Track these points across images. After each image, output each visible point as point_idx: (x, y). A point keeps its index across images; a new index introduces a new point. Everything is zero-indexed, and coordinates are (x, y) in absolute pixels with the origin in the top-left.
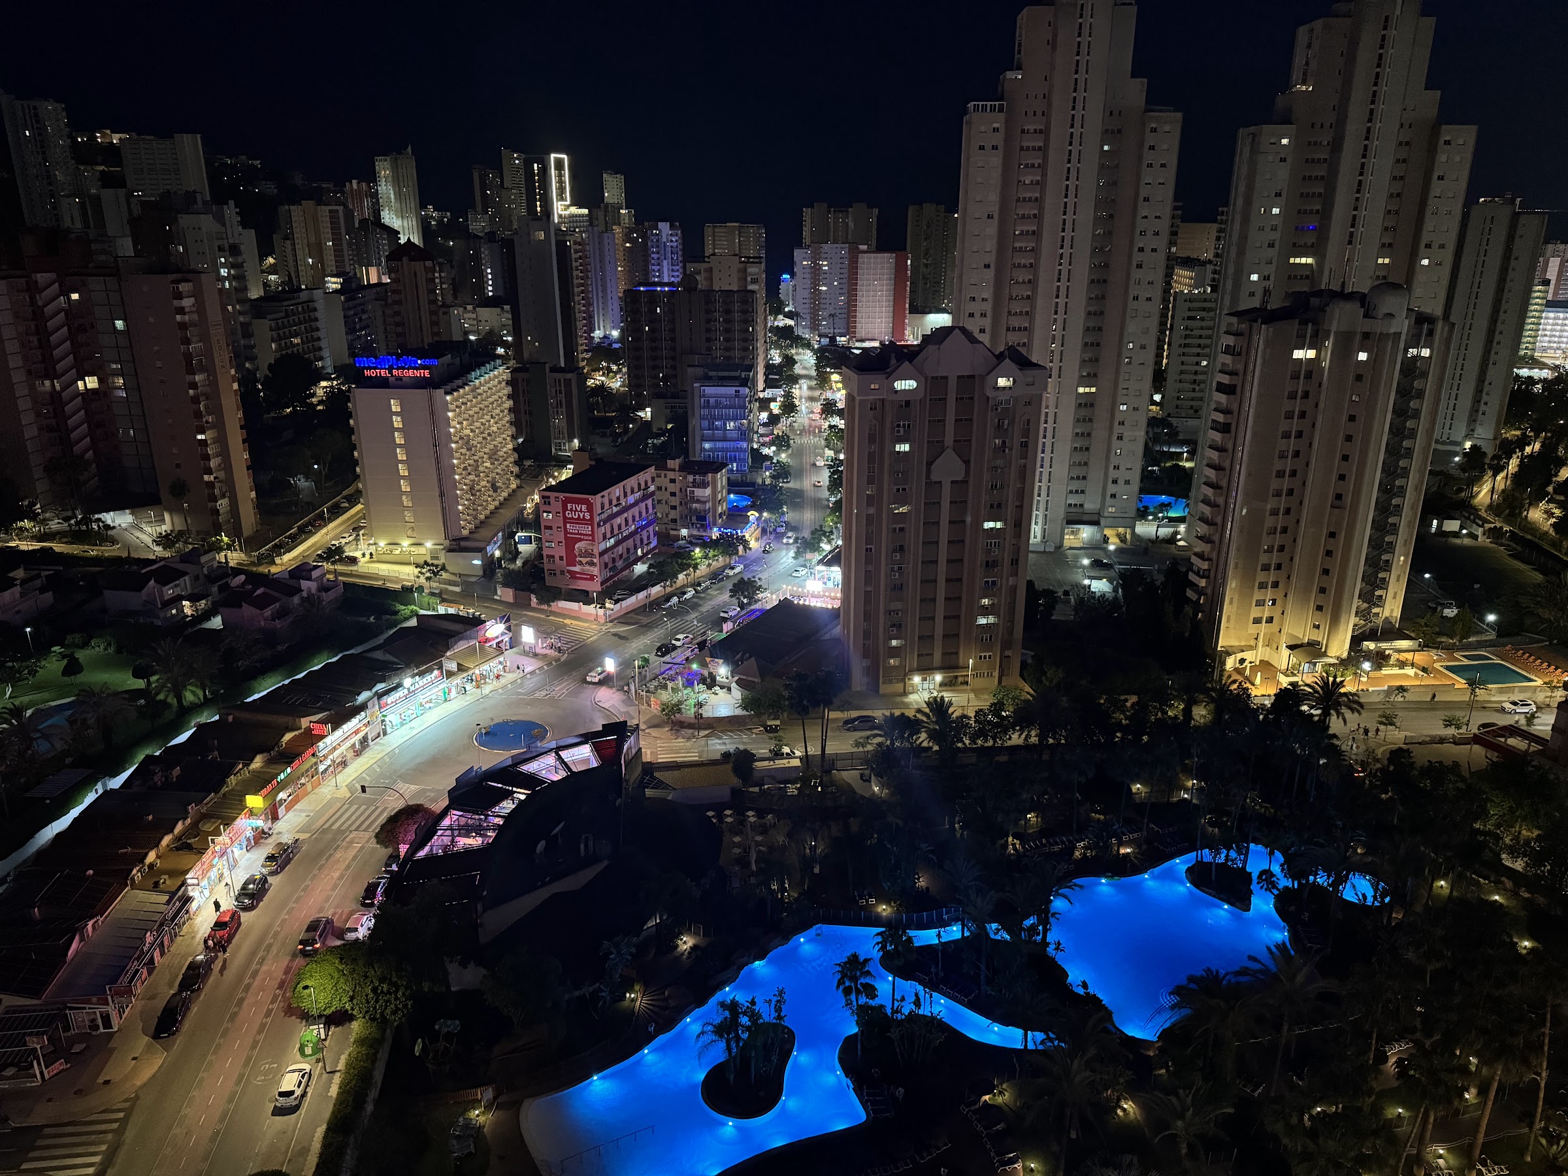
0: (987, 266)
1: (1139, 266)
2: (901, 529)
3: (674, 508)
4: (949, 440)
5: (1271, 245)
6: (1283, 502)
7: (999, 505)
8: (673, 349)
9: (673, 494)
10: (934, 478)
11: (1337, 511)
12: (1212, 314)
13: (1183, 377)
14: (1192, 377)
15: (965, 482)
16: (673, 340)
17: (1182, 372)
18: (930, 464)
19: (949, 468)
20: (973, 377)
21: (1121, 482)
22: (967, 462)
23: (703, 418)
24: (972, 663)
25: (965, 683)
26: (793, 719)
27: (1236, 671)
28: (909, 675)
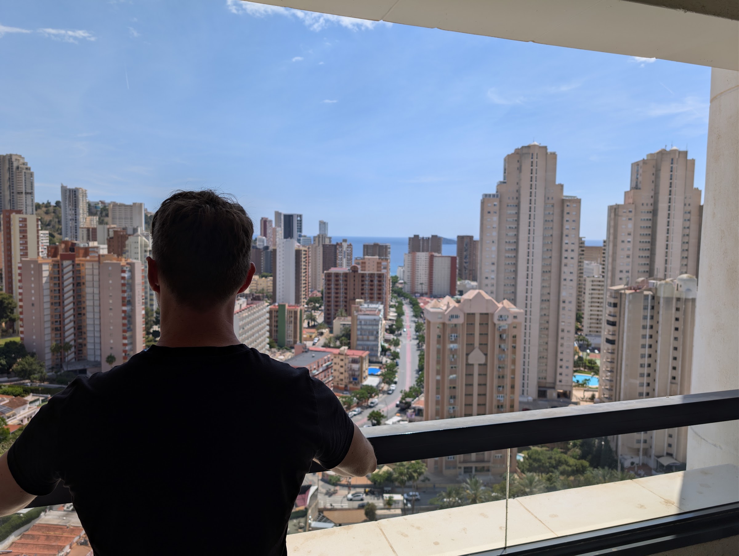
0: (493, 264)
1: (566, 265)
2: (454, 388)
3: (342, 373)
4: (477, 344)
5: (628, 257)
6: (645, 380)
7: (503, 377)
8: (346, 298)
9: (342, 367)
10: (470, 362)
11: (674, 385)
12: (603, 288)
13: (592, 317)
14: (596, 317)
15: (485, 364)
16: (346, 293)
17: (591, 315)
18: (467, 355)
19: (477, 357)
20: (487, 314)
21: (564, 367)
22: (486, 355)
23: (358, 330)
24: (492, 459)
25: (488, 470)
26: (398, 487)
27: (630, 469)
28: (459, 465)
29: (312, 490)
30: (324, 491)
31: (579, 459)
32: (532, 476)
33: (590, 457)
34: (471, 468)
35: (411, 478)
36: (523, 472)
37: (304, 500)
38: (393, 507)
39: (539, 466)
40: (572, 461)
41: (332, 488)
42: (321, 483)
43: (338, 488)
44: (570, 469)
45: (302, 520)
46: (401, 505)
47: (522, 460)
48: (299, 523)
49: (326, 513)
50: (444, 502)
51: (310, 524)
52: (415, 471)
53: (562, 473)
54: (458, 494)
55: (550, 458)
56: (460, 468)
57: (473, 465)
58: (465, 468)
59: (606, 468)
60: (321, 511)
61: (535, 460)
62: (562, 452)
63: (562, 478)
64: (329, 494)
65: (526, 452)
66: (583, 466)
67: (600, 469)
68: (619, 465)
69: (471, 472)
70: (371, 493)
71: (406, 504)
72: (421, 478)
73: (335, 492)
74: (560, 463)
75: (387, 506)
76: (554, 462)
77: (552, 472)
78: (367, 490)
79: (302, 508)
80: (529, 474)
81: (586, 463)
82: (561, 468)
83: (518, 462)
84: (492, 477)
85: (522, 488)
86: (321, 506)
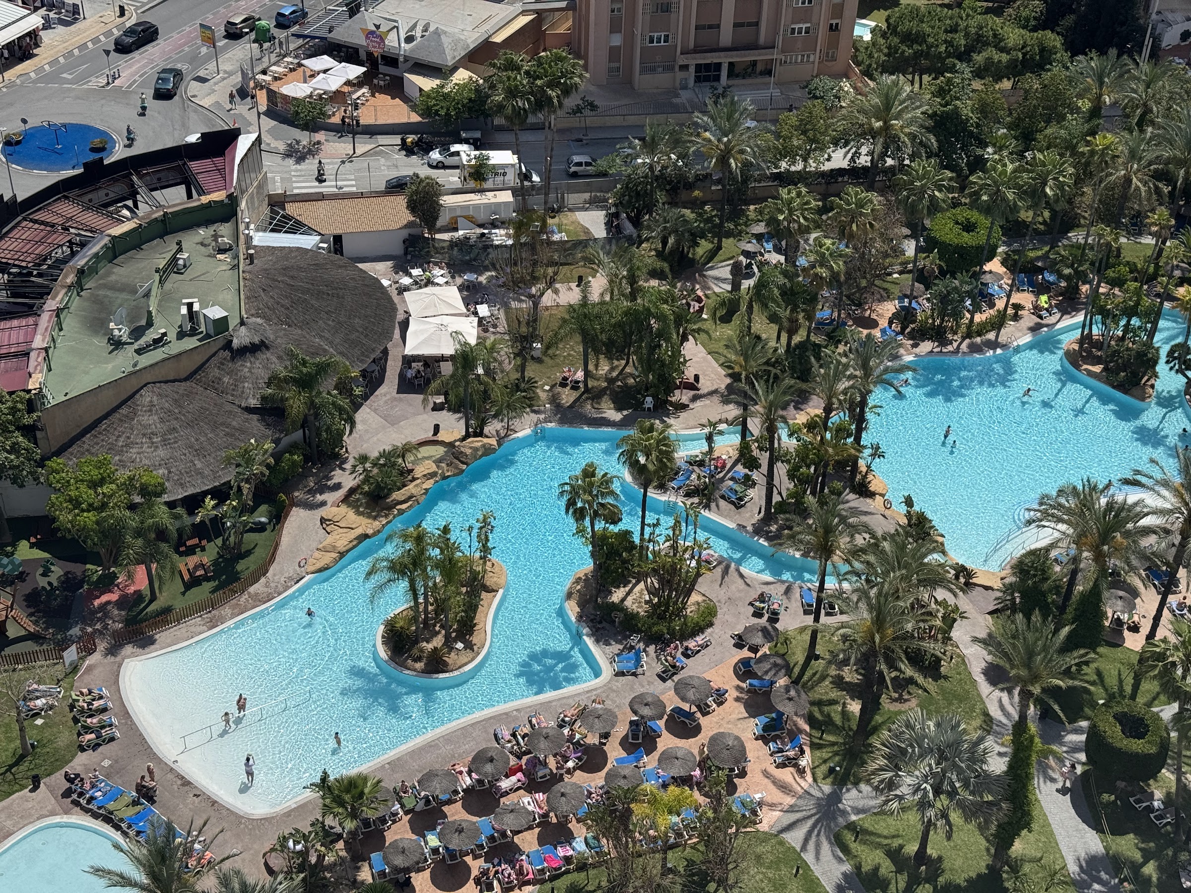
24: (780, 42)
25: (768, 72)
26: (500, 129)
27: (1176, 50)
28: (682, 60)
29: (244, 144)
30: (281, 147)
31: (1035, 29)
32: (896, 84)
33: (1069, 20)
34: (718, 66)
35: (542, 103)
36: (868, 73)
37: (223, 174)
38: (489, 184)
39: (917, 55)
40: (1014, 35)
41: (304, 138)
42: (268, 123)
43: (320, 136)
44: (1005, 57)
45: (225, 229)
46: (511, 178)
47: (867, 37)
48: (216, 237)
49: (292, 209)
50: (637, 167)
51: (249, 239)
52: (551, 85)
53: (979, 74)
54: (676, 143)
55: (954, 29)
56: (684, 68)
57: (724, 59)
58: (698, 67)
59: (1113, 52)
60: (277, 203)
61: (909, 38)
62: (988, 11)
63: (977, 85)
64: (296, 154)
65: (883, 14)
66: (1043, 50)
67: (1093, 54)
68: (1148, 42)
69: (717, 78)
70: (420, 148)
71: (527, 177)
72: (571, 102)
73: (313, 150)
74: (978, 42)
75: (472, 184)
76: (961, 40)
77: (952, 69)
78: (410, 139)
79: (218, 196)
80: (888, 79)
81: (1053, 40)
82: (979, 58)
83: (856, 44)
84: (776, 93)
85: (862, 119)
86: (277, 188)
